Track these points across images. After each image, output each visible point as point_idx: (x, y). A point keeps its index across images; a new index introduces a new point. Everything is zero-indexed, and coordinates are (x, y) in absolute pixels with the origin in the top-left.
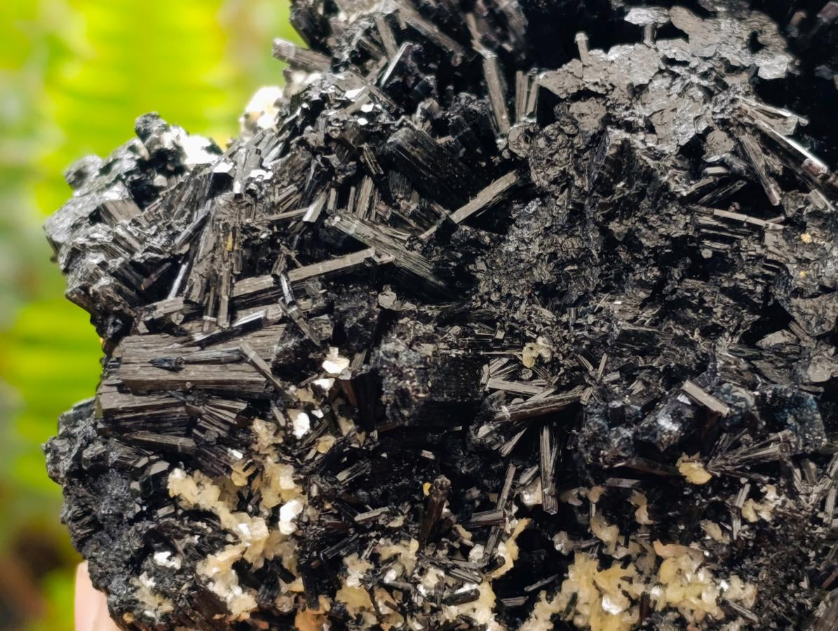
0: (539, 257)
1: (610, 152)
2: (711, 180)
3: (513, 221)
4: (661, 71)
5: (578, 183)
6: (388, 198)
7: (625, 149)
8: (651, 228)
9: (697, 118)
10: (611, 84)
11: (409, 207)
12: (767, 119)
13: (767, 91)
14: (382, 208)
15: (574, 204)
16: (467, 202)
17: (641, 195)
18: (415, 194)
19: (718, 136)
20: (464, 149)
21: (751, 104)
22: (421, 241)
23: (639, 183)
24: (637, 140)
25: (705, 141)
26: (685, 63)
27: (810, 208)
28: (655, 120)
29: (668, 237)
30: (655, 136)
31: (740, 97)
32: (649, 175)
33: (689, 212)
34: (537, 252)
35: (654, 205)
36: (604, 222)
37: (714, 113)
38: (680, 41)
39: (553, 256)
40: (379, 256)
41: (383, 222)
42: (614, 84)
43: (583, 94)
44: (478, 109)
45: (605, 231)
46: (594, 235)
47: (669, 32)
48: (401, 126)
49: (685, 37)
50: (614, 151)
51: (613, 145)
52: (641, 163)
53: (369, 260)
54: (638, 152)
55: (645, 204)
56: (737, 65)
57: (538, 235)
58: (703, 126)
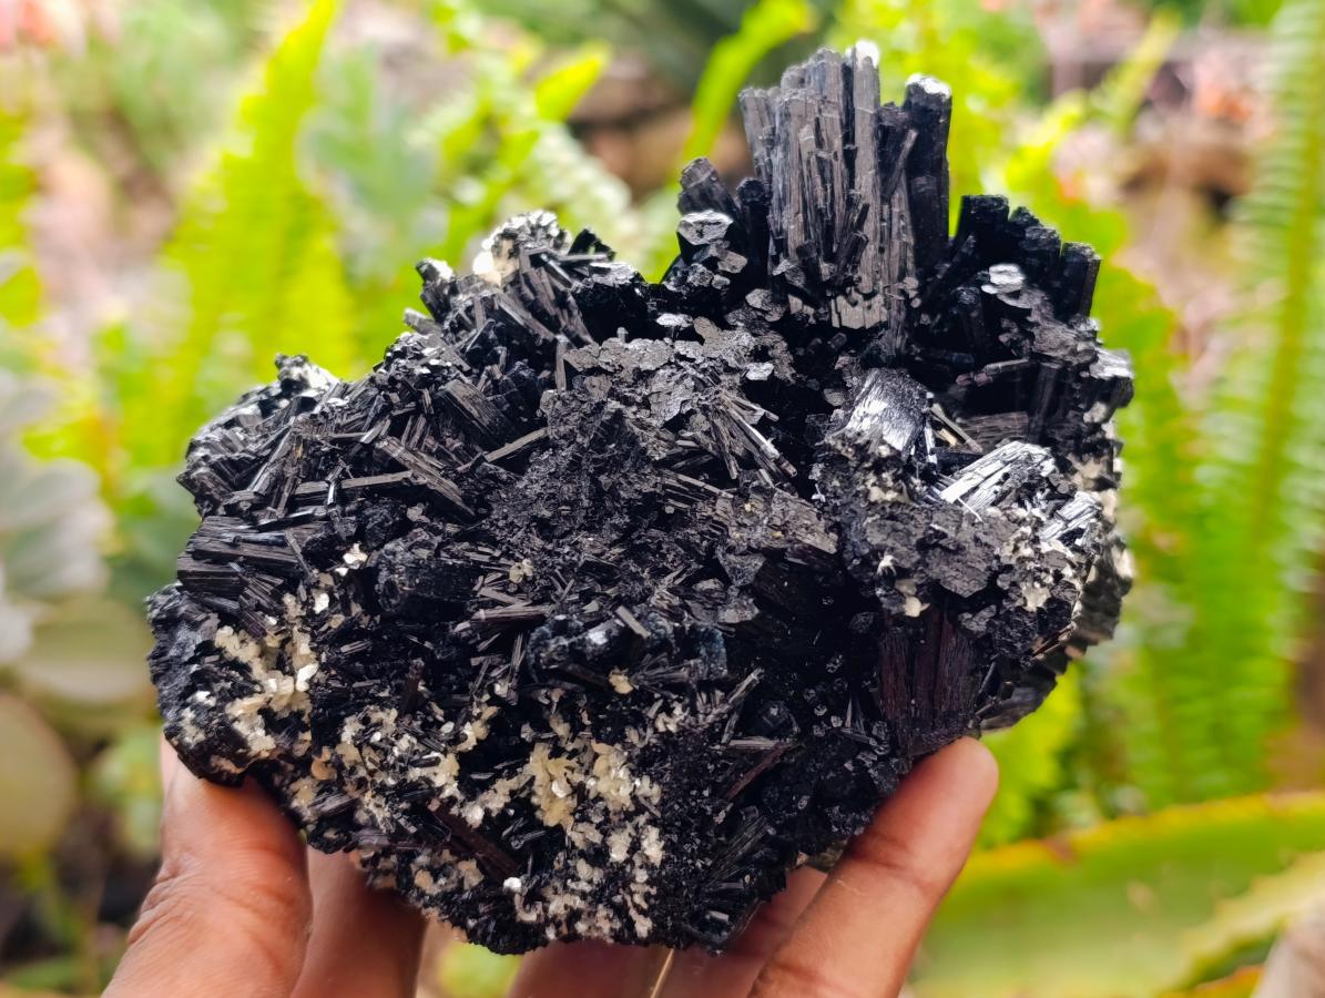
0: (539, 495)
1: (606, 418)
2: (680, 450)
3: (530, 464)
4: (669, 363)
5: (579, 440)
6: (437, 436)
7: (618, 415)
8: (630, 483)
9: (684, 402)
10: (620, 366)
11: (452, 445)
12: (740, 409)
13: (751, 390)
14: (430, 441)
15: (574, 456)
16: (503, 446)
17: (626, 456)
18: (461, 435)
19: (700, 418)
20: (508, 405)
21: (730, 397)
22: (456, 472)
23: (625, 446)
24: (630, 412)
25: (688, 421)
26: (692, 360)
27: (755, 483)
28: (653, 399)
29: (640, 492)
30: (648, 411)
31: (724, 390)
32: (633, 440)
33: (660, 474)
34: (538, 491)
35: (634, 465)
36: (594, 473)
37: (700, 400)
38: (696, 343)
39: (553, 496)
40: (416, 478)
41: (430, 453)
42: (624, 365)
43: (596, 371)
44: (526, 375)
45: (595, 481)
46: (586, 484)
47: (689, 334)
48: (455, 378)
49: (701, 341)
50: (608, 417)
51: (609, 413)
52: (629, 430)
53: (406, 479)
54: (627, 421)
55: (628, 463)
56: (733, 366)
57: (543, 478)
58: (688, 408)
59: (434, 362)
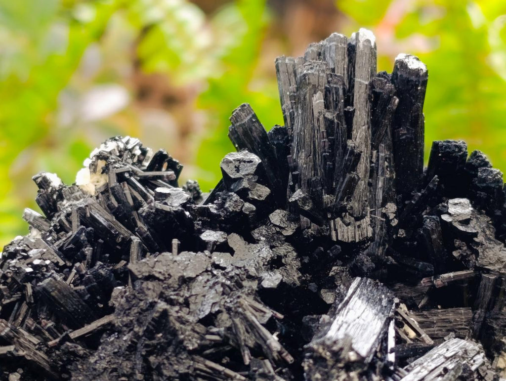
0: (105, 369)
1: (156, 315)
2: (208, 342)
3: (100, 344)
4: (207, 271)
5: (136, 329)
6: (35, 317)
7: (165, 314)
8: (171, 364)
9: (214, 304)
10: (169, 275)
11: (46, 324)
12: (254, 312)
13: (264, 295)
14: (30, 322)
15: (132, 342)
16: (83, 326)
17: (169, 344)
18: (53, 318)
19: (224, 316)
20: (89, 295)
21: (247, 301)
22: (47, 346)
23: (169, 337)
24: (173, 311)
25: (216, 317)
26: (224, 269)
27: (261, 370)
28: (192, 300)
29: (177, 371)
30: (188, 310)
31: (244, 296)
32: (174, 333)
33: (193, 359)
34: (105, 366)
35: (174, 351)
36: (146, 355)
37: (226, 302)
38: (228, 254)
39: (115, 370)
40: (17, 351)
41: (29, 330)
42: (172, 274)
43: (150, 278)
44: (103, 273)
45: (145, 359)
46: (139, 363)
47: (224, 248)
48: (50, 276)
49: (232, 252)
50: (157, 315)
51: (158, 312)
52: (172, 325)
53: (10, 352)
54: (171, 318)
55: (171, 349)
56: (254, 275)
57: (109, 356)
58: (217, 309)
59: (37, 262)
